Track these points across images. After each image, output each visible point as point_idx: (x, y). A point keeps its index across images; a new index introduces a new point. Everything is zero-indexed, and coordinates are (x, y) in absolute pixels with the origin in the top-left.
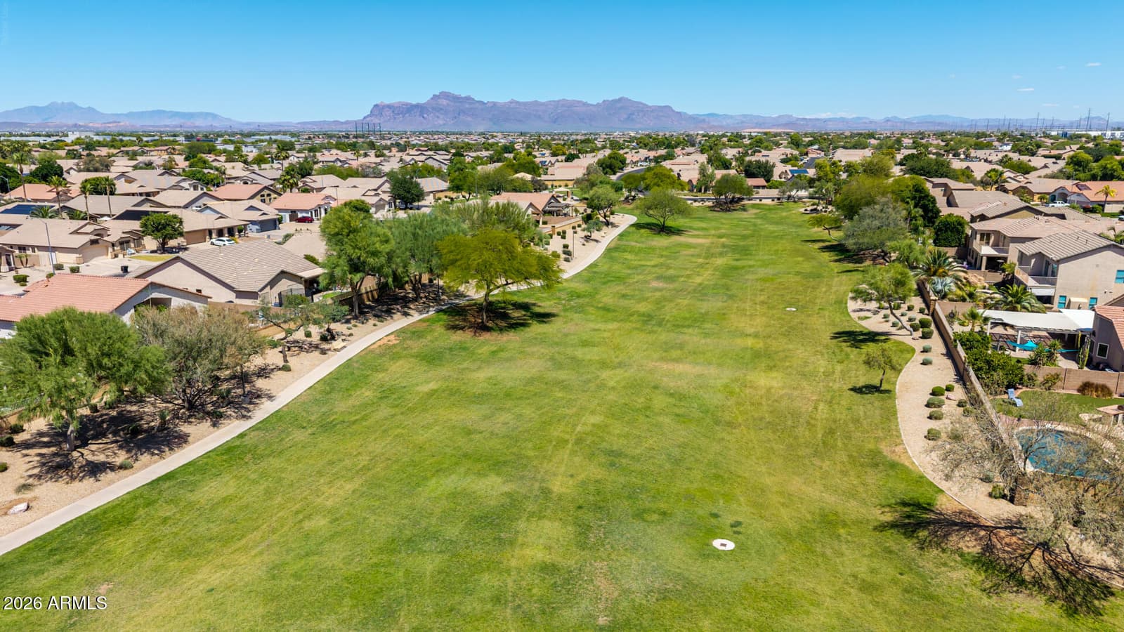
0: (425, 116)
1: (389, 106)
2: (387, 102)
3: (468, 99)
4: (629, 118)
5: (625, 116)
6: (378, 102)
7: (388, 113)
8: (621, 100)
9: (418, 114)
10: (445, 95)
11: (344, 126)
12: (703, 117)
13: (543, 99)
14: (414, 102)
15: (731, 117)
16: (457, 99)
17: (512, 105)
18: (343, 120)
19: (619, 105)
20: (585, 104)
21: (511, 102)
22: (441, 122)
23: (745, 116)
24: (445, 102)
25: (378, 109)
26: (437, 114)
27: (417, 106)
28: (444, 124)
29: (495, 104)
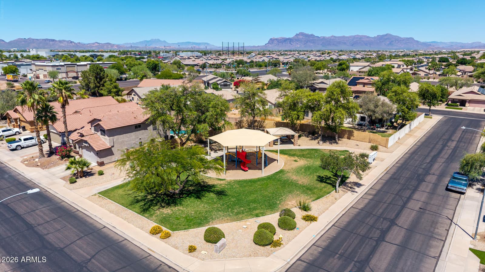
0: (292, 43)
1: (276, 39)
2: (276, 37)
3: (312, 35)
4: (391, 44)
5: (388, 43)
6: (272, 38)
7: (276, 42)
8: (387, 35)
9: (289, 42)
10: (302, 34)
11: (257, 48)
12: (430, 43)
13: (347, 35)
14: (287, 37)
15: (445, 43)
16: (307, 35)
17: (332, 38)
18: (257, 46)
19: (386, 37)
20: (368, 37)
21: (332, 37)
22: (299, 46)
23: (452, 43)
24: (301, 37)
25: (272, 41)
26: (297, 42)
27: (289, 39)
28: (300, 47)
29: (324, 37)
